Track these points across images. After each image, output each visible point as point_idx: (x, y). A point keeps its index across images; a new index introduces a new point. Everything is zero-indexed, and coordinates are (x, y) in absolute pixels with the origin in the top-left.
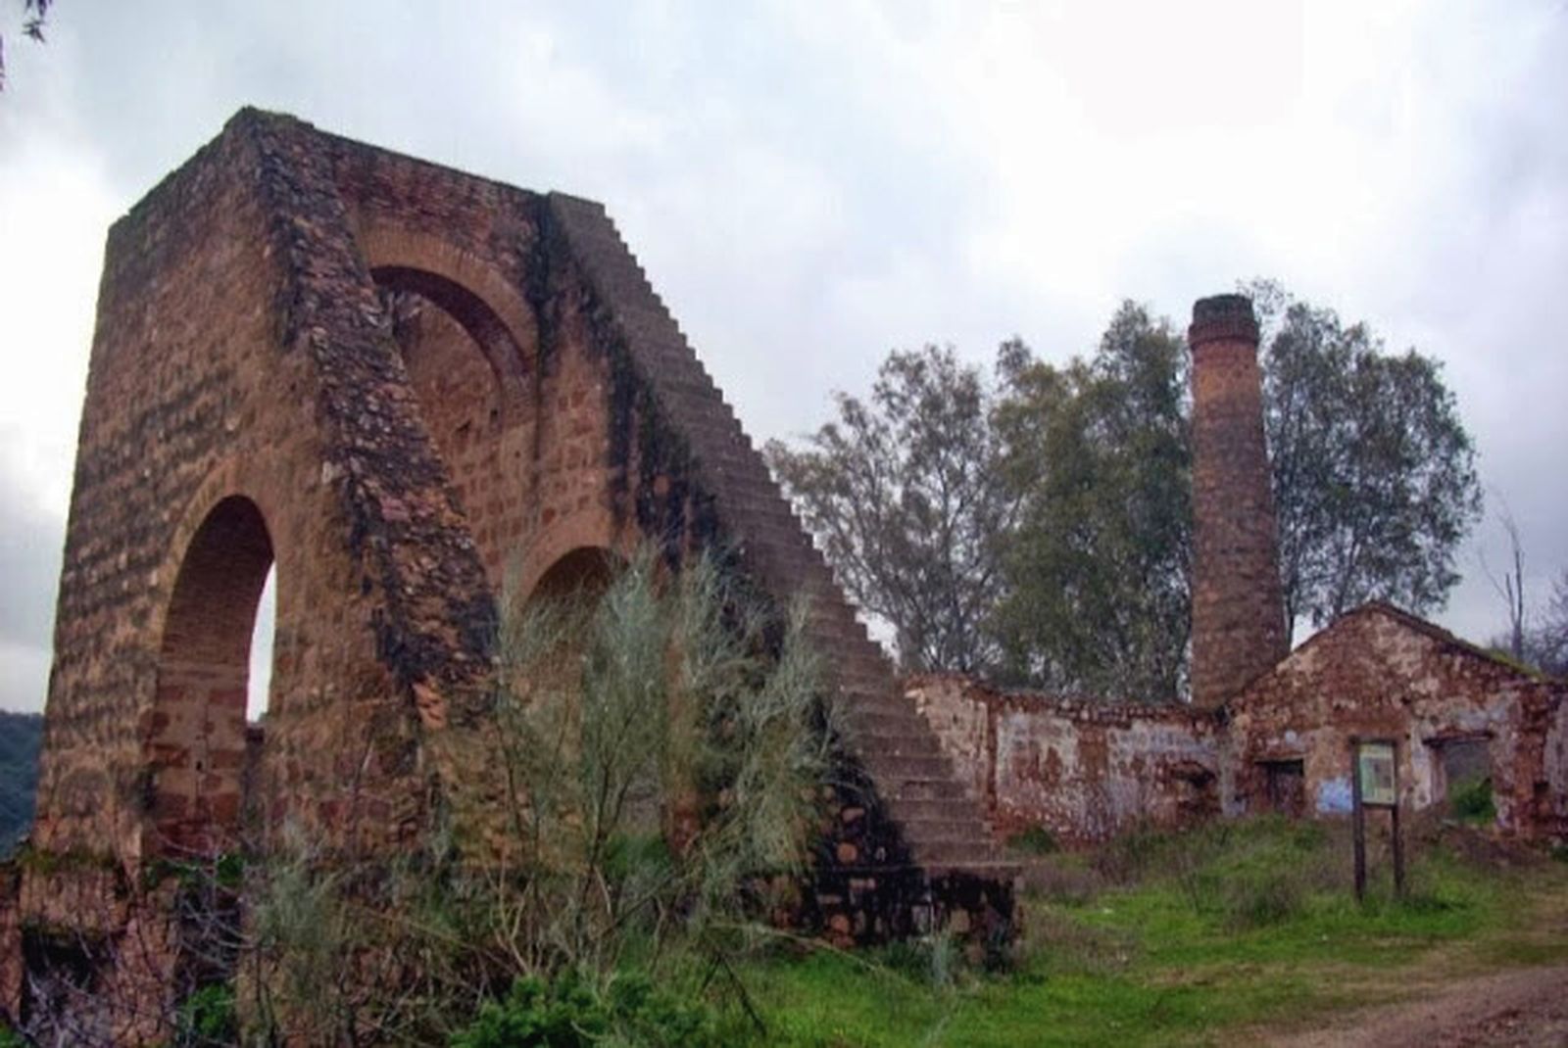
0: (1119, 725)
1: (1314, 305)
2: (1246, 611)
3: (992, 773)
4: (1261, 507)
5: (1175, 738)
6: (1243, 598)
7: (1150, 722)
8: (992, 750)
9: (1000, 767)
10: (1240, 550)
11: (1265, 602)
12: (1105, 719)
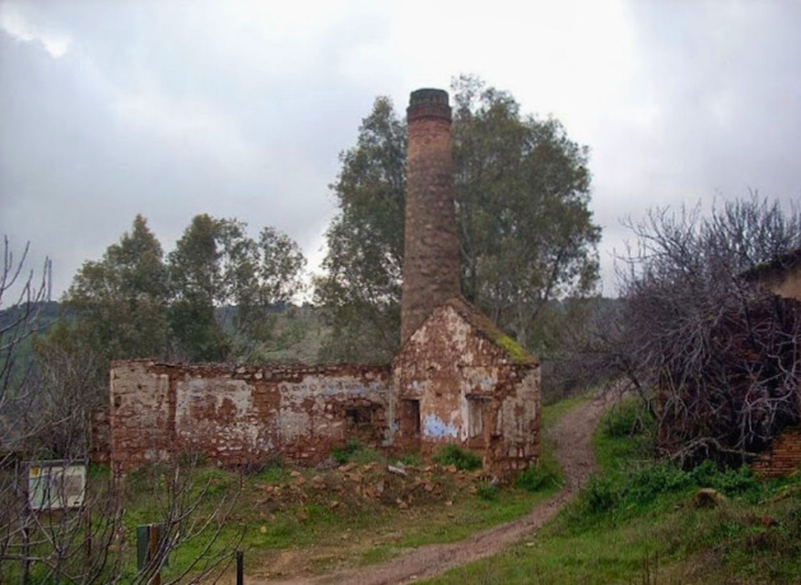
0: (290, 380)
1: (499, 88)
2: (423, 297)
3: (172, 416)
4: (439, 228)
5: (343, 385)
6: (423, 288)
7: (321, 376)
8: (173, 404)
9: (179, 413)
10: (422, 257)
11: (436, 290)
12: (279, 377)
